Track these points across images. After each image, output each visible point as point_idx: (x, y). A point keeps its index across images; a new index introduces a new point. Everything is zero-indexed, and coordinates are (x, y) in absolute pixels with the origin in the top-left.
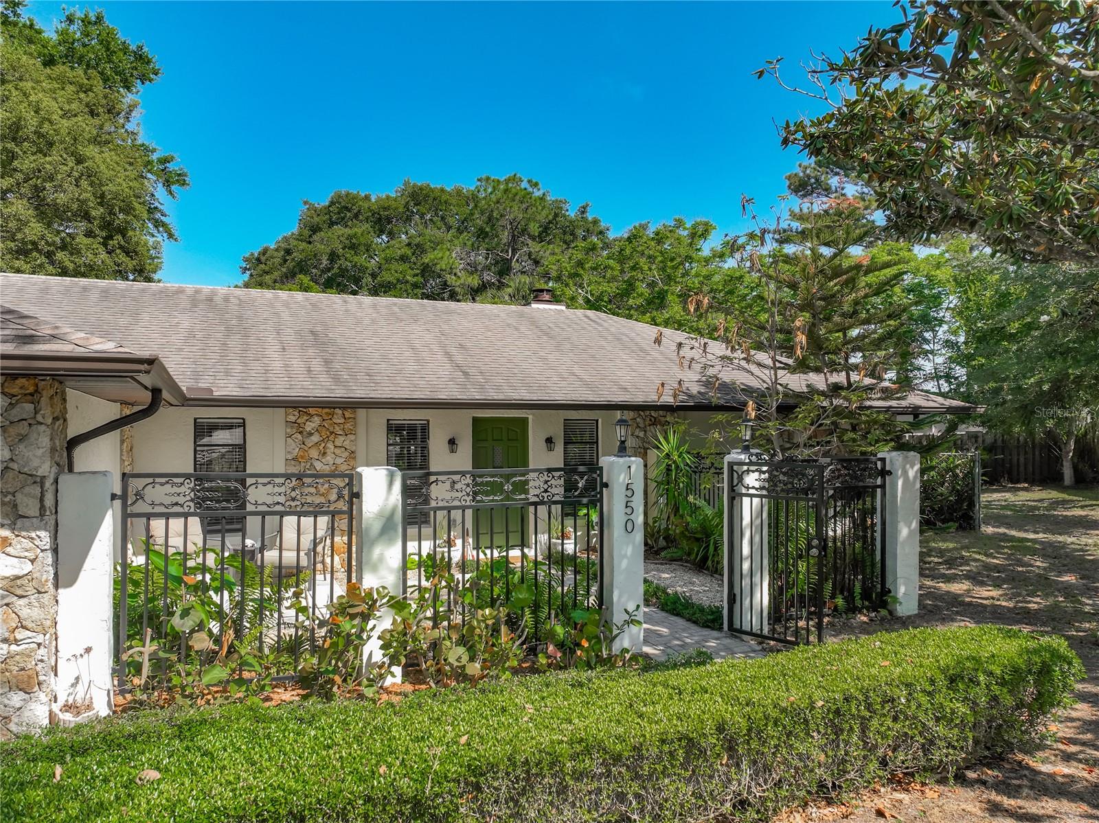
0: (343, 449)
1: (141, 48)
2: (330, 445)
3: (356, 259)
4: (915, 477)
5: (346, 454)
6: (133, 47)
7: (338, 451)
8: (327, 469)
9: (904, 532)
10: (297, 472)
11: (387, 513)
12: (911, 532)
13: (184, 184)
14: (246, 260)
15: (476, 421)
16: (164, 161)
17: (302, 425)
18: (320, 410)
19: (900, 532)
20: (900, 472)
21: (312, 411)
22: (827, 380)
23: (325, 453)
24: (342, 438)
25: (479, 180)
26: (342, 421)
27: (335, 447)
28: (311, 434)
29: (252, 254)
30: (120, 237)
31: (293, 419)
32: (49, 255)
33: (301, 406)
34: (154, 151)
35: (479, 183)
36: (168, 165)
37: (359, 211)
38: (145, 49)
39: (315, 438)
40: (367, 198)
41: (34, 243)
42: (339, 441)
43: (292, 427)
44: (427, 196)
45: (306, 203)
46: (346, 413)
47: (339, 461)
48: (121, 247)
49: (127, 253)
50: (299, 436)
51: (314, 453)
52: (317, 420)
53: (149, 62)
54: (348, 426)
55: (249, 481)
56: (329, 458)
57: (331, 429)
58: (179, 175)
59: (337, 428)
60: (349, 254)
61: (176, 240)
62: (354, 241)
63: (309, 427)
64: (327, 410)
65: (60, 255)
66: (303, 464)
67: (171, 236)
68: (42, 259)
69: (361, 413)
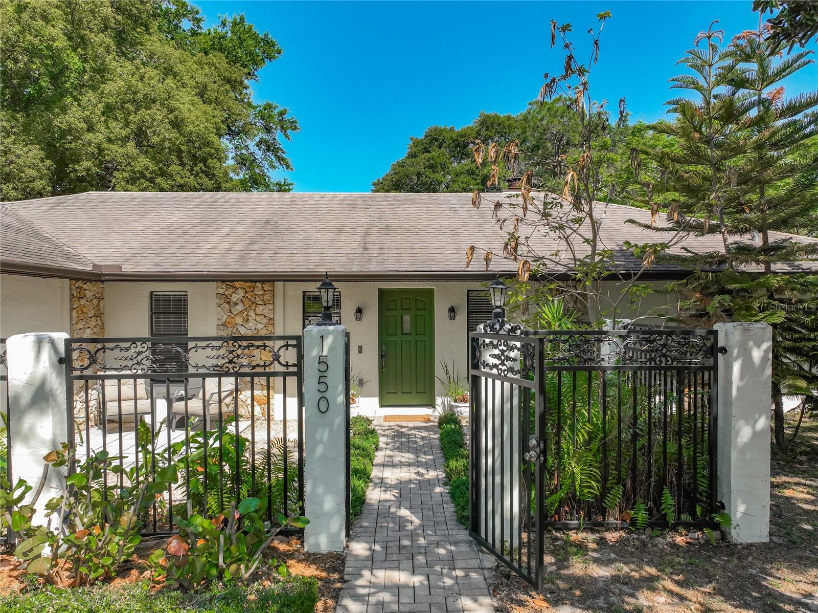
0: (263, 317)
1: (266, 35)
2: (252, 313)
3: (432, 176)
4: (764, 359)
5: (266, 321)
6: (261, 36)
7: (258, 318)
8: (249, 333)
9: (744, 434)
10: (225, 335)
11: (37, 382)
12: (755, 434)
13: (295, 128)
14: (374, 184)
15: (382, 292)
16: (282, 114)
17: (229, 297)
18: (243, 283)
19: (738, 433)
20: (736, 351)
21: (237, 284)
22: (725, 240)
23: (248, 320)
24: (261, 308)
25: (530, 104)
26: (261, 293)
27: (256, 315)
28: (236, 304)
29: (379, 180)
30: (201, 165)
31: (221, 291)
32: (151, 180)
33: (227, 280)
34: (276, 107)
35: (530, 107)
36: (284, 116)
37: (443, 140)
38: (270, 36)
39: (240, 307)
40: (452, 129)
41: (141, 173)
42: (260, 310)
43: (221, 298)
44: (493, 124)
45: (412, 139)
46: (265, 286)
47: (260, 326)
48: (202, 171)
49: (207, 176)
50: (227, 306)
51: (239, 320)
52: (241, 292)
53: (274, 45)
54: (266, 297)
55: (191, 344)
56: (251, 325)
57: (253, 300)
58: (292, 122)
59: (257, 299)
60: (428, 172)
61: (292, 169)
62: (432, 162)
63: (235, 298)
64: (249, 284)
65: (159, 180)
66: (230, 329)
67: (288, 167)
68: (147, 184)
69: (279, 285)
